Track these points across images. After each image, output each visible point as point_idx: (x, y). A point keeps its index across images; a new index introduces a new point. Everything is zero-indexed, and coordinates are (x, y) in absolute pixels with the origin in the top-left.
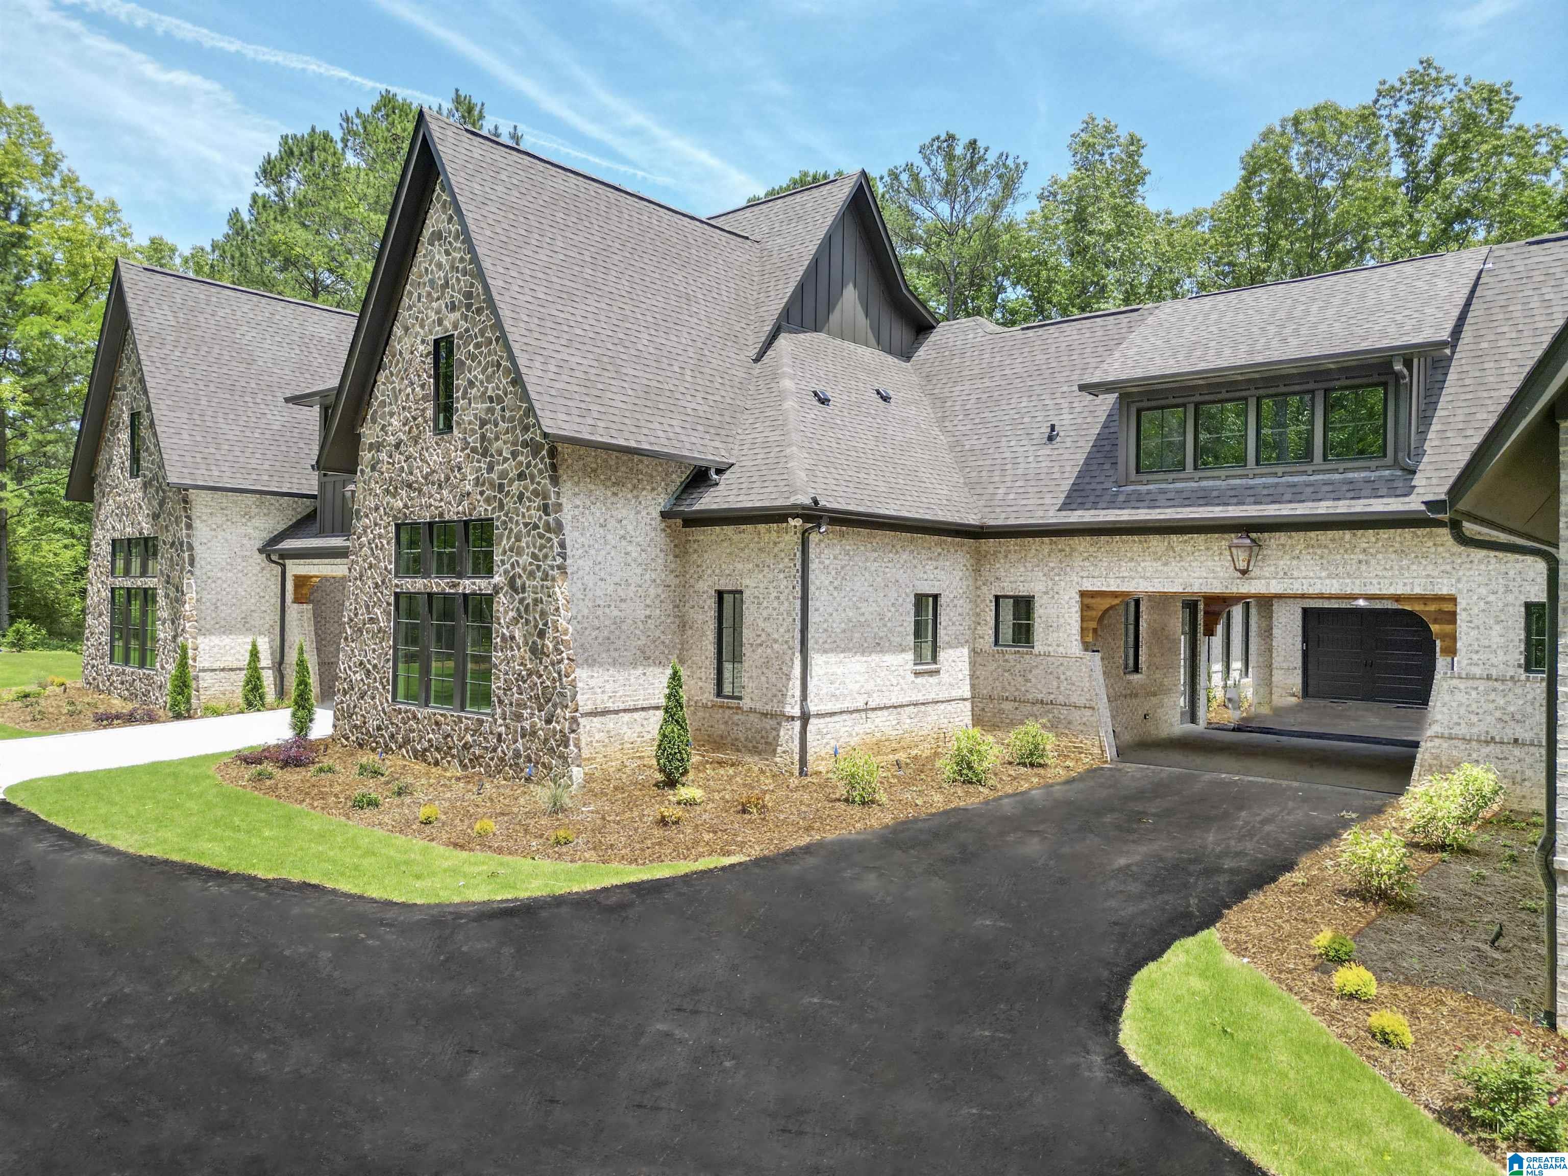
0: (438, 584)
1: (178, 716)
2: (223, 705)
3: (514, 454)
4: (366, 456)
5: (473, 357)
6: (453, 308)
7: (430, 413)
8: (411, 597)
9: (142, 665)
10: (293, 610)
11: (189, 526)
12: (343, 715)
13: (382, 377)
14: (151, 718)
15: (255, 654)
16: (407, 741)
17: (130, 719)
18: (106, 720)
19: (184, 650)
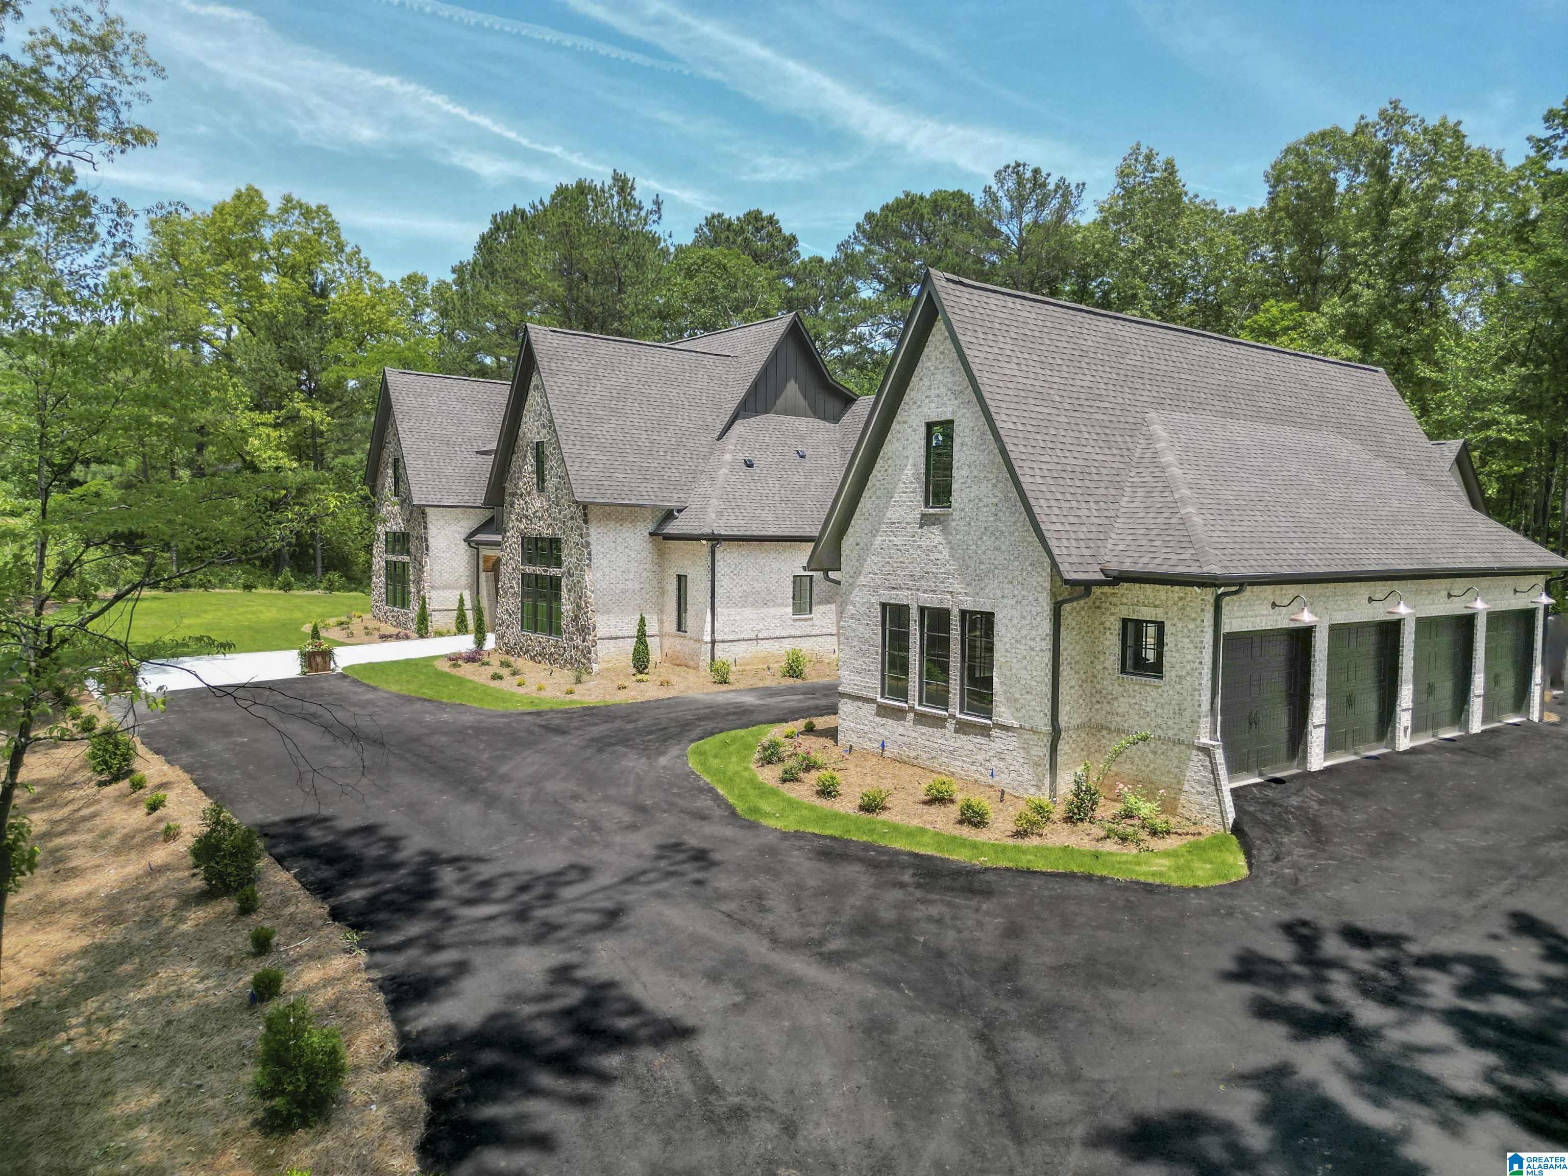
0: (539, 570)
1: (422, 637)
2: (445, 631)
3: (569, 506)
4: (508, 499)
5: (552, 454)
6: (544, 427)
7: (535, 480)
8: (529, 575)
9: (403, 608)
10: (483, 575)
11: (425, 528)
12: (501, 637)
13: (514, 458)
14: (407, 637)
15: (461, 601)
16: (527, 651)
17: (398, 637)
18: (385, 638)
19: (424, 598)
